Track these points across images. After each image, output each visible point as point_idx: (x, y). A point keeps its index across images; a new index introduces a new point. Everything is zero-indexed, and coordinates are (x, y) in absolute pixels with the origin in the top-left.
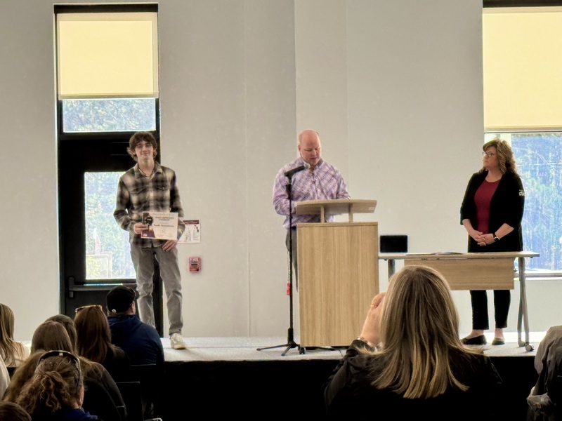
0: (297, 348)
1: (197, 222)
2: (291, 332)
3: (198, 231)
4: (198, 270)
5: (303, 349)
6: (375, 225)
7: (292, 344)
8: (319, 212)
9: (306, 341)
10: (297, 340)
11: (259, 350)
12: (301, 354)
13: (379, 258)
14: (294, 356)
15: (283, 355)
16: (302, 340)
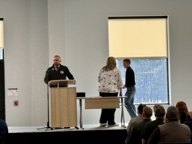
0: (50, 129)
1: (17, 89)
2: (48, 123)
3: (17, 92)
4: (17, 105)
5: (52, 128)
6: (75, 88)
7: (48, 127)
8: (57, 84)
9: (53, 126)
10: (50, 126)
11: (38, 129)
12: (51, 130)
13: (76, 99)
14: (49, 131)
15: (46, 130)
16: (52, 126)
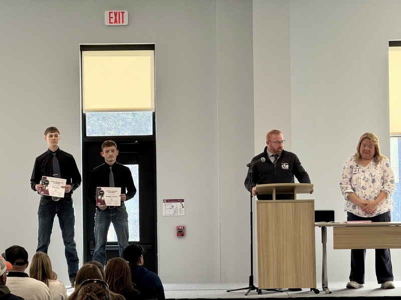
0: (256, 290)
1: (183, 201)
2: (251, 278)
3: (183, 207)
4: (183, 235)
5: (260, 290)
6: (312, 202)
7: (252, 287)
8: (272, 192)
9: (262, 284)
10: (256, 285)
11: (228, 291)
12: (259, 294)
13: (315, 225)
14: (254, 295)
15: (246, 295)
16: (260, 284)
